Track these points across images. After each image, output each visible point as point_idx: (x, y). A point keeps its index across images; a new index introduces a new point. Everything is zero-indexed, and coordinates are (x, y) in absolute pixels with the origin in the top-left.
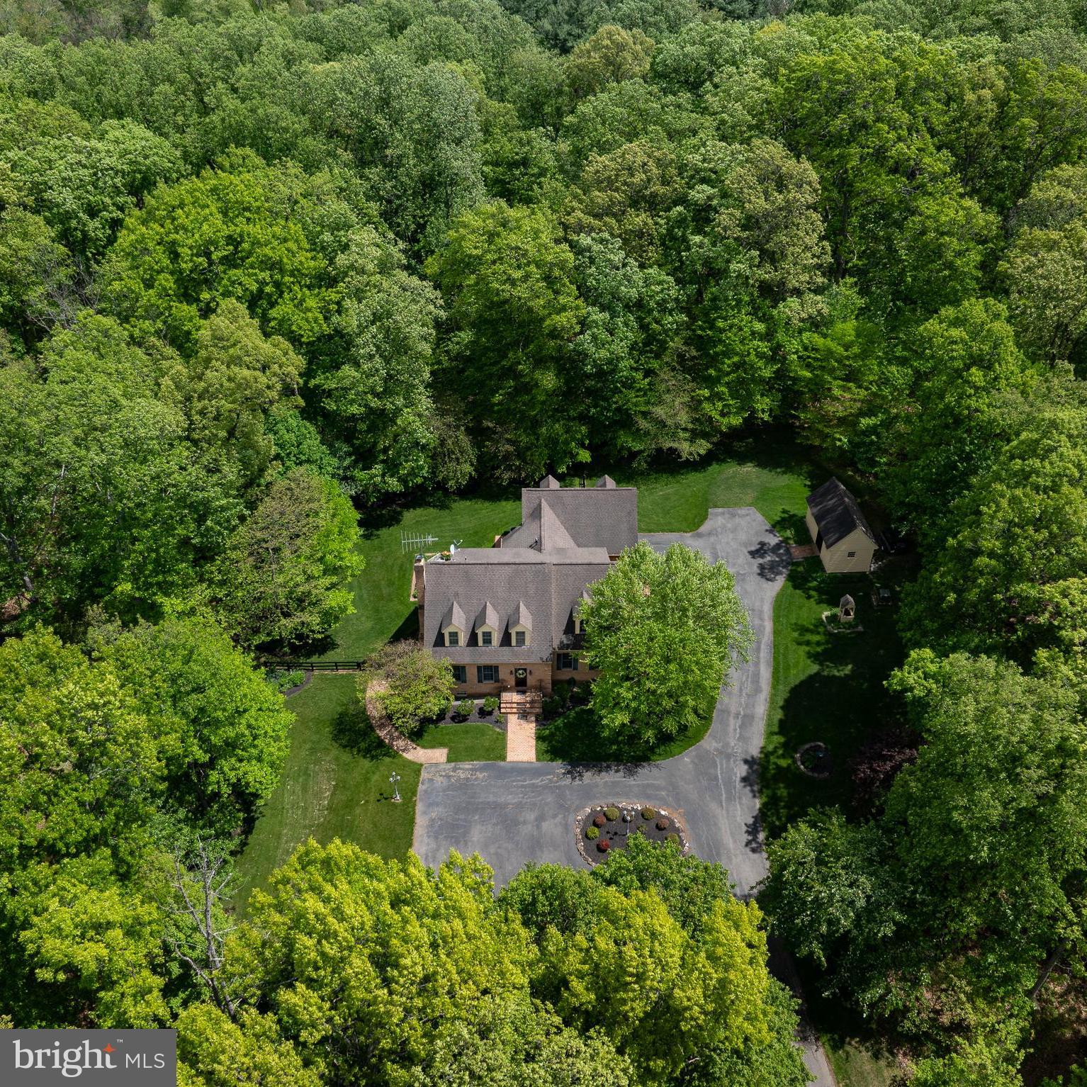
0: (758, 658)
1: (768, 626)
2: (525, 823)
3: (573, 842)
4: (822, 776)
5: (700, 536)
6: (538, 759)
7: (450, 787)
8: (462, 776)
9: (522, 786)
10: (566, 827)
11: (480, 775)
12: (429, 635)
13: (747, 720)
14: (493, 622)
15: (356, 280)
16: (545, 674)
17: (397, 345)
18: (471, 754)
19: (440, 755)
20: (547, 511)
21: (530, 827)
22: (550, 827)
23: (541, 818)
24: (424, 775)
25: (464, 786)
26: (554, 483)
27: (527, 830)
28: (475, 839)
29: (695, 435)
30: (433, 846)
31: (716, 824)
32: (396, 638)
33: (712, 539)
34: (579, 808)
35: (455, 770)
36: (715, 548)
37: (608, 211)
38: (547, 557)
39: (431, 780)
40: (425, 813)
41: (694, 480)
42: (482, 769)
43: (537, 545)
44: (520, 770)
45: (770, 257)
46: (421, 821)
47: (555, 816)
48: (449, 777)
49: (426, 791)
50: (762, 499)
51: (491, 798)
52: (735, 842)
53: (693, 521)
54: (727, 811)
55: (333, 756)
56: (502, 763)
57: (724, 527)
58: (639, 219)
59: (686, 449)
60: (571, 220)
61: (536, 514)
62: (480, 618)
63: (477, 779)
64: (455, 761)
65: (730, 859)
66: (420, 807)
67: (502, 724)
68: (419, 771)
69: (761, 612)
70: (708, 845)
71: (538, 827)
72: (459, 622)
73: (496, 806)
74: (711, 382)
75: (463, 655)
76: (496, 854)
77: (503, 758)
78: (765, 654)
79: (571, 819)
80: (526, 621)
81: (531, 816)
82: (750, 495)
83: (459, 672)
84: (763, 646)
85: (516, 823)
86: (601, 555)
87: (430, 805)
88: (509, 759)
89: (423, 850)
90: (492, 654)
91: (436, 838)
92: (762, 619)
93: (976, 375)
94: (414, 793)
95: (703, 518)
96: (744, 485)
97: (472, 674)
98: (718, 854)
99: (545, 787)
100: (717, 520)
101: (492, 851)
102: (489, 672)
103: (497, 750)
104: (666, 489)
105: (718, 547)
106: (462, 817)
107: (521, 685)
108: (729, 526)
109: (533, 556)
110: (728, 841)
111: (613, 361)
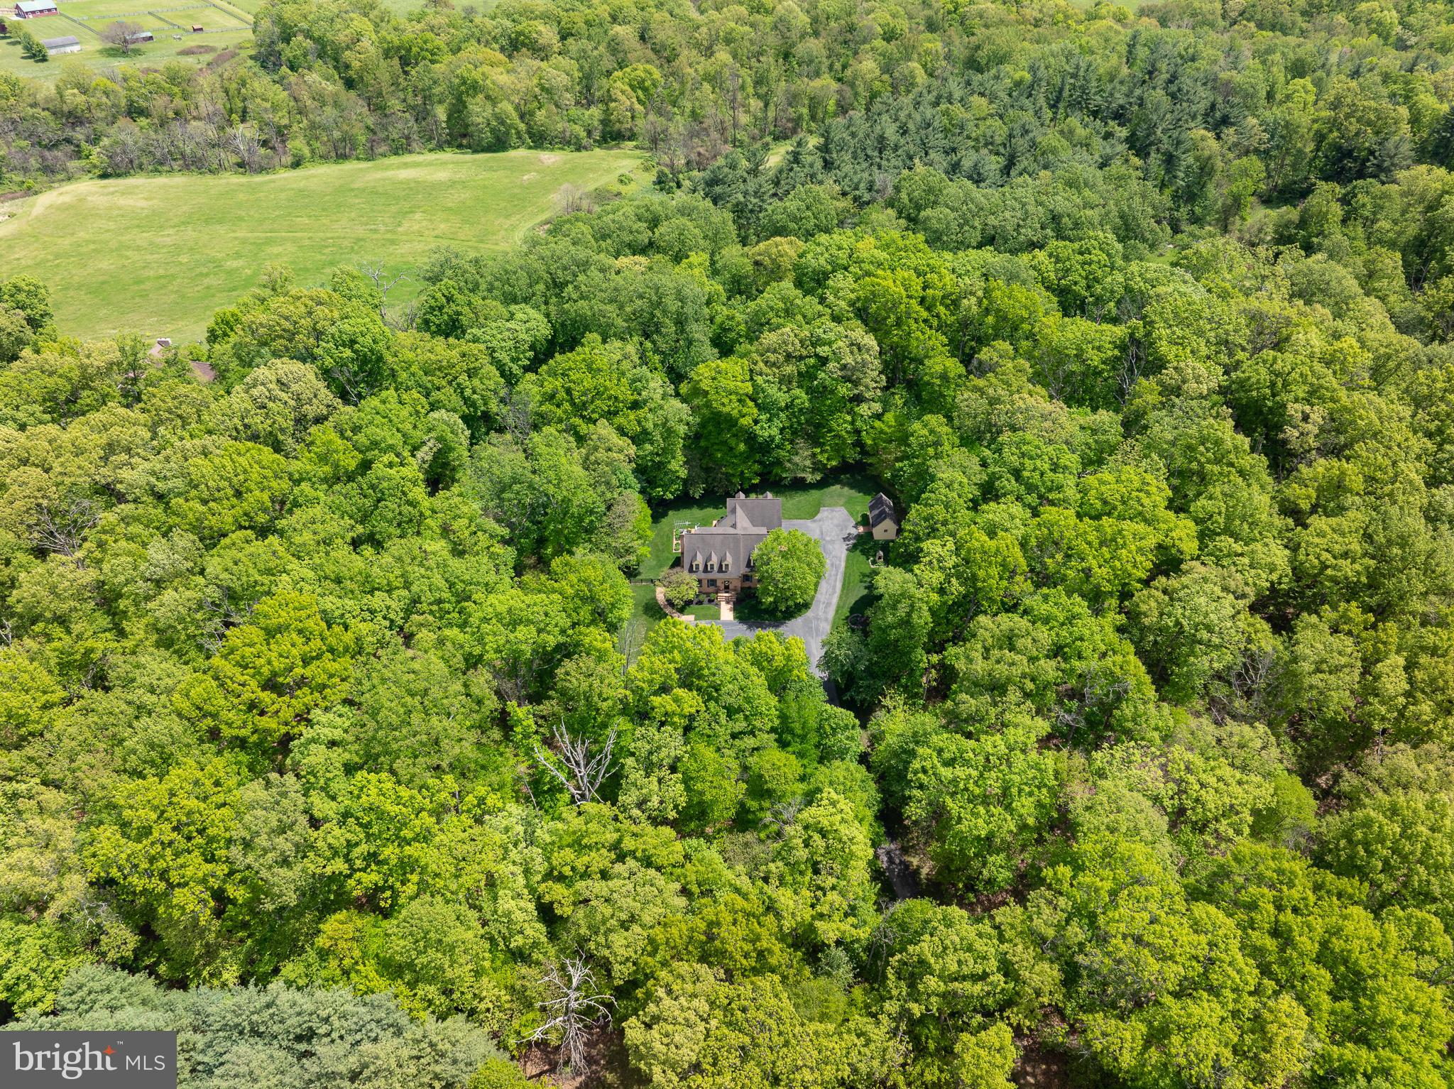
0: (836, 578)
5: (814, 521)
6: (733, 620)
12: (687, 566)
13: (828, 604)
14: (715, 560)
15: (651, 405)
16: (739, 584)
17: (669, 433)
18: (705, 617)
19: (692, 617)
20: (739, 510)
26: (742, 495)
29: (814, 470)
32: (673, 566)
33: (821, 523)
36: (822, 528)
37: (774, 364)
38: (739, 531)
41: (815, 494)
43: (734, 526)
44: (726, 624)
45: (856, 383)
50: (848, 504)
53: (812, 514)
54: (816, 640)
55: (644, 619)
56: (718, 621)
57: (827, 517)
58: (789, 369)
59: (810, 478)
60: (757, 368)
61: (734, 511)
62: (709, 558)
67: (718, 605)
69: (840, 558)
72: (700, 560)
74: (821, 445)
75: (703, 576)
77: (719, 619)
78: (840, 577)
80: (729, 560)
82: (842, 501)
83: (700, 581)
84: (839, 573)
86: (763, 530)
88: (721, 620)
90: (714, 575)
92: (840, 561)
93: (931, 451)
95: (817, 512)
96: (840, 495)
97: (705, 583)
99: (737, 631)
100: (824, 513)
102: (712, 582)
103: (716, 616)
104: (800, 499)
105: (824, 527)
107: (727, 589)
108: (830, 516)
109: (732, 531)
111: (772, 438)
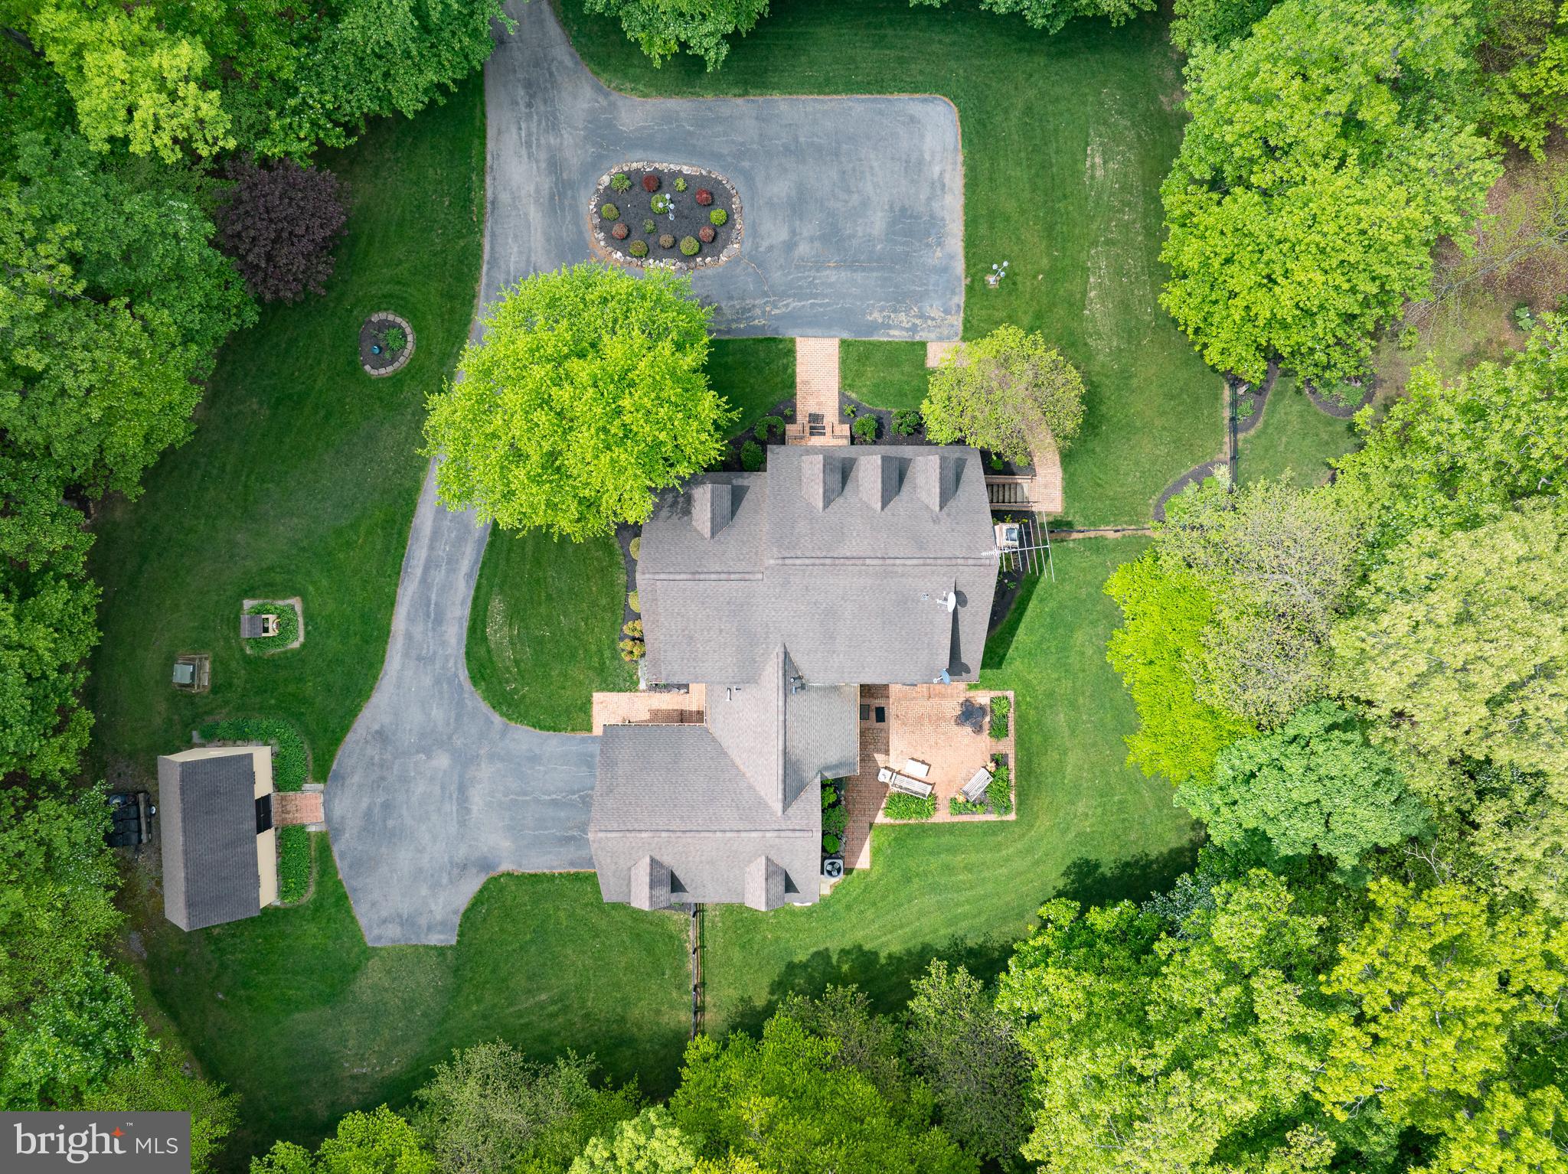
0: (431, 548)
1: (400, 622)
2: (812, 239)
3: (746, 210)
4: (382, 315)
5: (485, 865)
6: (793, 341)
7: (920, 297)
8: (902, 316)
9: (815, 296)
10: (755, 233)
11: (876, 316)
19: (937, 356)
21: (805, 234)
22: (775, 232)
23: (790, 246)
24: (957, 321)
25: (900, 299)
27: (808, 229)
28: (880, 214)
30: (935, 205)
31: (548, 240)
33: (462, 852)
34: (735, 261)
35: (914, 329)
36: (462, 824)
39: (947, 312)
40: (952, 257)
42: (874, 327)
44: (818, 324)
46: (955, 244)
47: (770, 248)
48: (922, 316)
49: (953, 293)
50: (346, 969)
51: (859, 276)
52: (526, 215)
53: (489, 905)
54: (528, 261)
56: (846, 336)
57: (435, 886)
63: (882, 310)
64: (913, 344)
65: (538, 191)
66: (959, 266)
68: (966, 329)
69: (406, 655)
70: (563, 210)
71: (793, 232)
73: (851, 264)
76: (849, 192)
77: (844, 344)
79: (748, 245)
81: (803, 249)
84: (419, 572)
85: (824, 238)
87: (945, 270)
88: (836, 342)
89: (949, 199)
91: (932, 217)
92: (409, 637)
94: (970, 289)
95: (470, 918)
98: (552, 197)
99: (783, 295)
100: (445, 912)
101: (855, 196)
103: (854, 360)
105: (453, 828)
106: (899, 249)
108: (424, 891)
110: (535, 215)
